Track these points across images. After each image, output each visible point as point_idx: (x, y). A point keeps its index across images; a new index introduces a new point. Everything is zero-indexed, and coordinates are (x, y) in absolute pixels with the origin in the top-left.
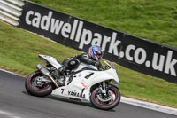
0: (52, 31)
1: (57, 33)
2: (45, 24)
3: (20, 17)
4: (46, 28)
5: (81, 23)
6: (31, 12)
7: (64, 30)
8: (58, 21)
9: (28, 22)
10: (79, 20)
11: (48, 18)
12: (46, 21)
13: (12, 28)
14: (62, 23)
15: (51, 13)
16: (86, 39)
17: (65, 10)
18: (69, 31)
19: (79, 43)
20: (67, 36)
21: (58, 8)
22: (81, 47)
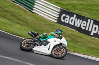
0: (76, 25)
1: (78, 26)
2: (72, 22)
4: (72, 24)
6: (64, 15)
10: (91, 19)
11: (73, 18)
13: (54, 24)
15: (75, 15)
17: (83, 14)
18: (85, 25)
19: (91, 32)
21: (79, 13)
22: (92, 34)
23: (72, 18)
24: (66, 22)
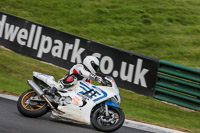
7: (20, 36)
11: (1, 23)
16: (46, 46)
20: (23, 43)
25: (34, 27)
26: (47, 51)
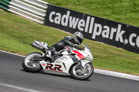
0: (70, 26)
2: (65, 22)
3: (45, 17)
4: (66, 24)
5: (93, 19)
6: (53, 13)
7: (80, 25)
8: (74, 18)
9: (52, 21)
10: (91, 16)
12: (65, 19)
13: (40, 26)
14: (78, 19)
15: (69, 12)
16: (98, 31)
17: (80, 9)
18: (83, 25)
19: (92, 34)
20: (82, 30)
21: (74, 8)
22: (94, 37)
23: (64, 16)
24: (56, 22)
25: (89, 18)
26: (98, 34)
